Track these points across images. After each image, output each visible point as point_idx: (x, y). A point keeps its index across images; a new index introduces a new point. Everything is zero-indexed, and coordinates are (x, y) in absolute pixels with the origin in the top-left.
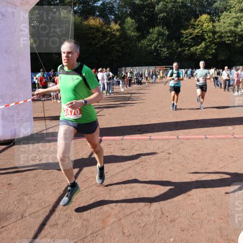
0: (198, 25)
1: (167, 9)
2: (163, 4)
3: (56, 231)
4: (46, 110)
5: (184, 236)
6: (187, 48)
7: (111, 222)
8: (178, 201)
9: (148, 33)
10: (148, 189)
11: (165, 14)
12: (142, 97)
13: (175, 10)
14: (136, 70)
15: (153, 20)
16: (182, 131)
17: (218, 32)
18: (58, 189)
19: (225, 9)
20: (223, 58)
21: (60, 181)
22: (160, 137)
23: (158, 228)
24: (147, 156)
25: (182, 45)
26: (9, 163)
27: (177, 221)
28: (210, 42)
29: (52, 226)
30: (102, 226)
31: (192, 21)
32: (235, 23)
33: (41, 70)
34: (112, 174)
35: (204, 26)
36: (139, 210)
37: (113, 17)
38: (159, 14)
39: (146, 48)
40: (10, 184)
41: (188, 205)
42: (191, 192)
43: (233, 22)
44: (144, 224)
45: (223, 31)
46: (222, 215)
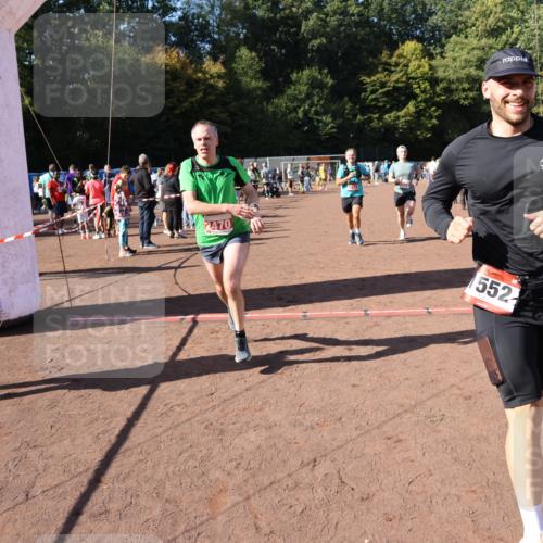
0: (397, 65)
1: (328, 30)
2: (318, 18)
3: (106, 527)
4: (69, 257)
5: (393, 532)
6: (377, 116)
7: (229, 505)
8: (375, 454)
9: (289, 82)
10: (306, 430)
11: (324, 41)
12: (282, 225)
13: (345, 31)
14: (266, 165)
15: (297, 54)
16: (374, 297)
17: (442, 81)
18: (104, 433)
19: (455, 29)
21: (108, 415)
22: (327, 313)
23: (335, 516)
25: (365, 109)
27: (375, 499)
28: (425, 101)
29: (95, 517)
30: (208, 514)
31: (384, 56)
32: (478, 59)
33: (51, 167)
34: (224, 396)
35: (411, 68)
36: (289, 475)
37: (207, 46)
38: (310, 40)
39: (285, 115)
41: (398, 463)
42: (402, 433)
43: (474, 59)
44: (303, 506)
45: (453, 77)
46: (475, 484)
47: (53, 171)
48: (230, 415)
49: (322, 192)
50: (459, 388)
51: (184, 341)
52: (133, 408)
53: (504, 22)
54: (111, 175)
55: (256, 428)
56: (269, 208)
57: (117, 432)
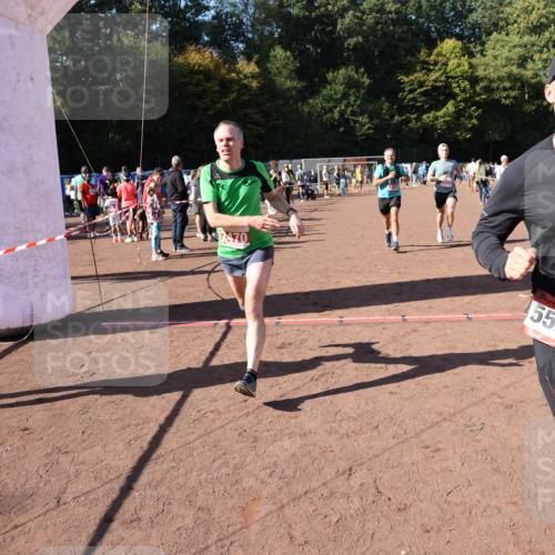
0: (436, 63)
1: (365, 28)
2: (354, 16)
3: (138, 534)
4: (100, 260)
6: (415, 116)
7: (262, 514)
8: (413, 464)
9: (324, 82)
10: (342, 438)
11: (361, 39)
12: (318, 228)
13: (381, 29)
14: (301, 166)
15: (332, 53)
16: (411, 303)
18: (136, 439)
19: (496, 27)
20: (497, 137)
21: (141, 421)
22: (364, 318)
23: (370, 526)
24: (334, 363)
25: (403, 109)
26: (21, 382)
27: (412, 509)
28: (465, 100)
29: (127, 524)
30: (241, 523)
31: (423, 55)
32: (520, 57)
33: (83, 169)
34: (258, 402)
35: (448, 69)
36: (324, 484)
37: (241, 45)
38: (346, 39)
39: (320, 116)
40: (26, 429)
41: (437, 473)
42: (440, 442)
43: (515, 57)
44: (339, 516)
45: (494, 76)
46: (516, 496)
47: (85, 173)
48: (264, 422)
49: (359, 195)
50: (500, 397)
51: (217, 347)
52: (166, 414)
53: (547, 18)
54: (144, 178)
55: (291, 435)
56: (304, 211)
57: (149, 438)
